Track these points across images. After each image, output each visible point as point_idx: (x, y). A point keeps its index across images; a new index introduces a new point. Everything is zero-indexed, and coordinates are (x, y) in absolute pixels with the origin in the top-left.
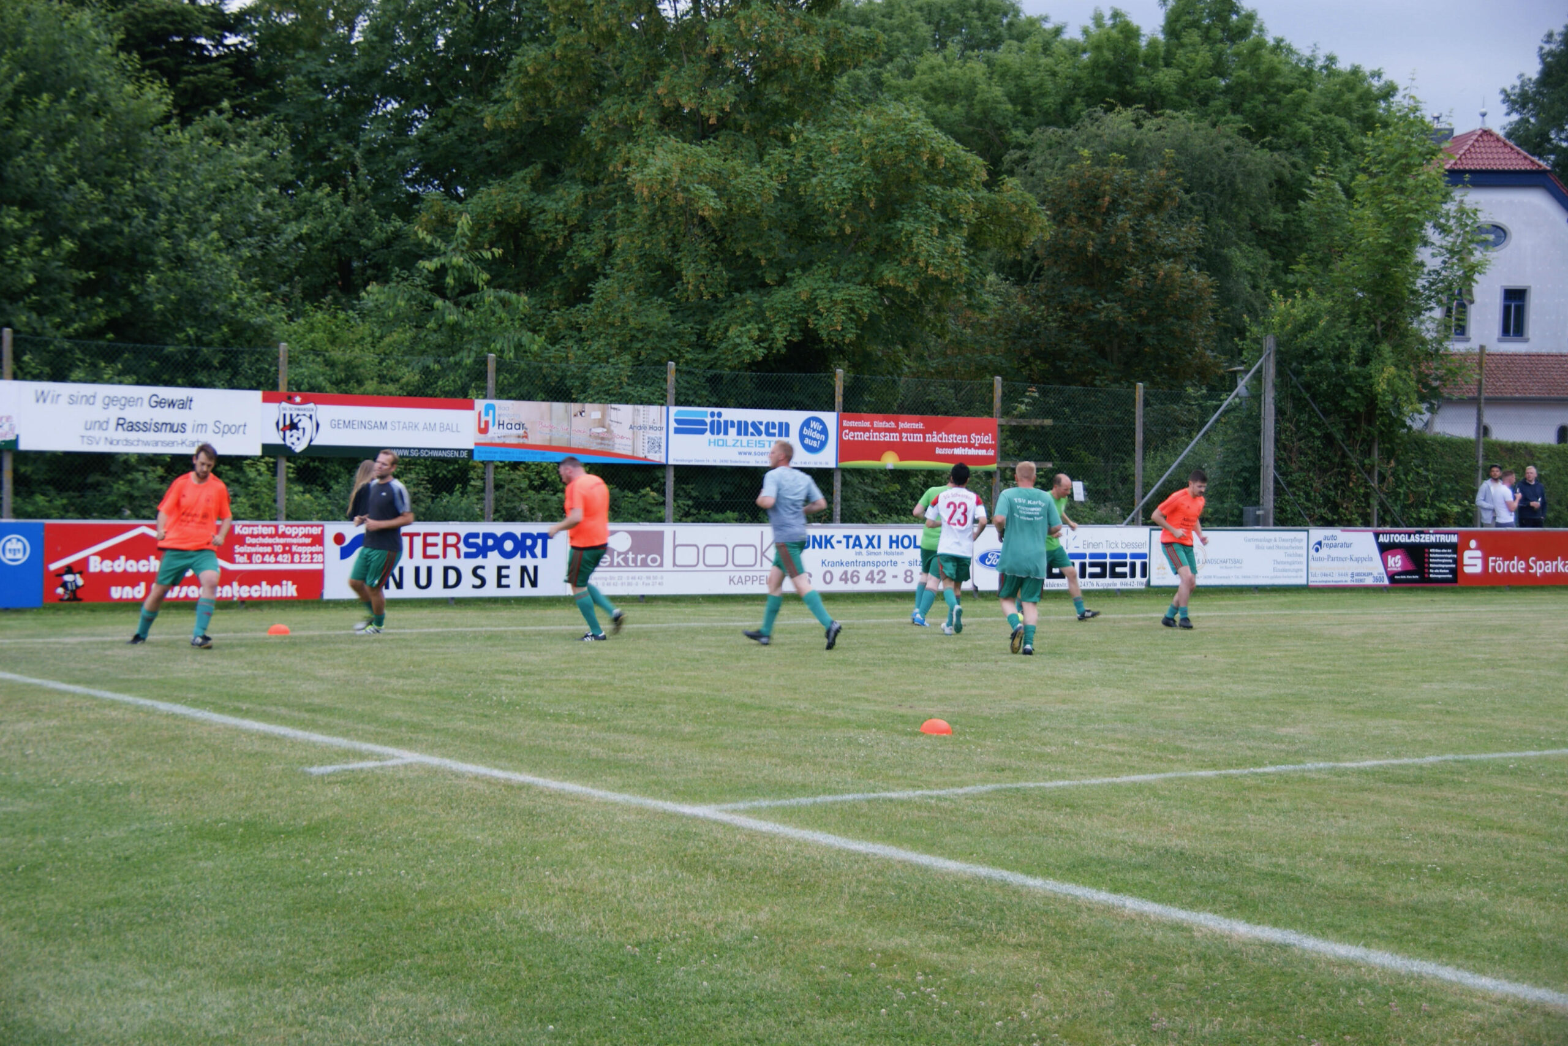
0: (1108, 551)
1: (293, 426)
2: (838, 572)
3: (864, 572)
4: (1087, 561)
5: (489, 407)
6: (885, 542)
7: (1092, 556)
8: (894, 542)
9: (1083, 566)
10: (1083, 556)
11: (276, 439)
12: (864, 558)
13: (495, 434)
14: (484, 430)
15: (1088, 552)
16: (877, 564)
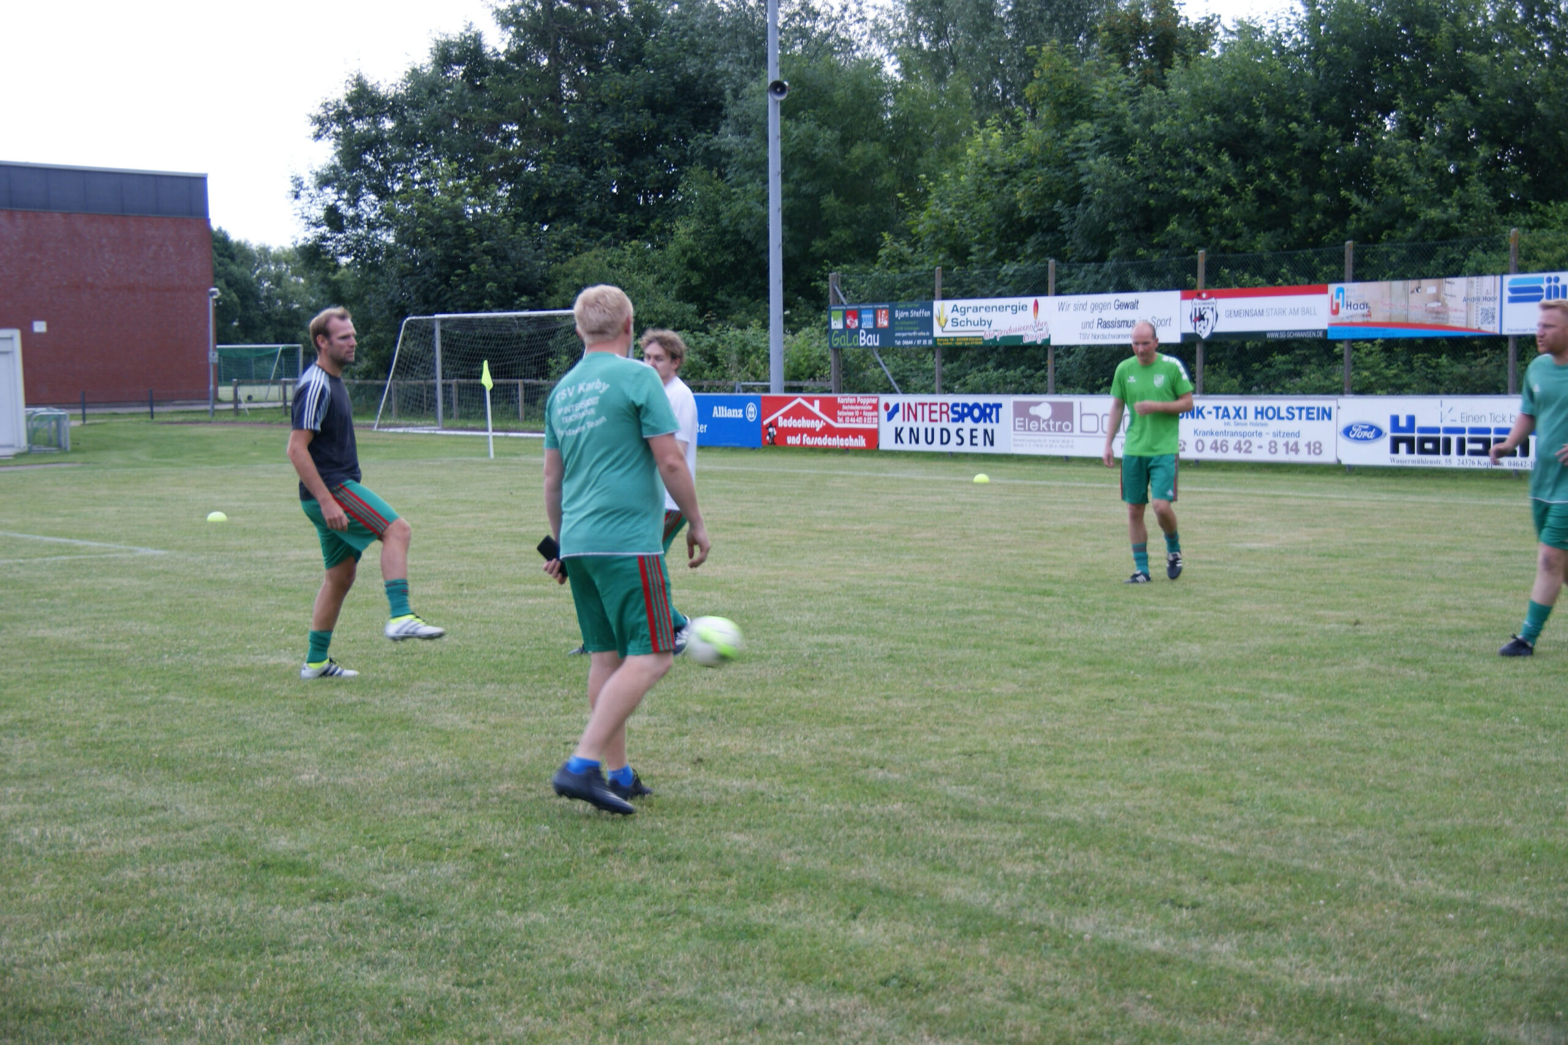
0: (1493, 426)
1: (1201, 318)
2: (1209, 441)
3: (1232, 441)
4: (1467, 436)
5: (1341, 290)
6: (1251, 413)
7: (1473, 430)
8: (1260, 413)
9: (1461, 443)
10: (1462, 430)
11: (1189, 329)
12: (1232, 428)
13: (1345, 314)
14: (1335, 312)
15: (1467, 425)
16: (1243, 435)
